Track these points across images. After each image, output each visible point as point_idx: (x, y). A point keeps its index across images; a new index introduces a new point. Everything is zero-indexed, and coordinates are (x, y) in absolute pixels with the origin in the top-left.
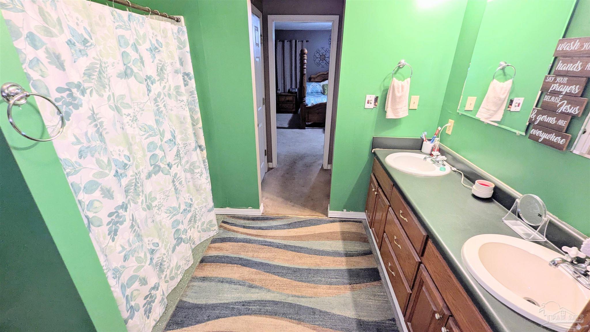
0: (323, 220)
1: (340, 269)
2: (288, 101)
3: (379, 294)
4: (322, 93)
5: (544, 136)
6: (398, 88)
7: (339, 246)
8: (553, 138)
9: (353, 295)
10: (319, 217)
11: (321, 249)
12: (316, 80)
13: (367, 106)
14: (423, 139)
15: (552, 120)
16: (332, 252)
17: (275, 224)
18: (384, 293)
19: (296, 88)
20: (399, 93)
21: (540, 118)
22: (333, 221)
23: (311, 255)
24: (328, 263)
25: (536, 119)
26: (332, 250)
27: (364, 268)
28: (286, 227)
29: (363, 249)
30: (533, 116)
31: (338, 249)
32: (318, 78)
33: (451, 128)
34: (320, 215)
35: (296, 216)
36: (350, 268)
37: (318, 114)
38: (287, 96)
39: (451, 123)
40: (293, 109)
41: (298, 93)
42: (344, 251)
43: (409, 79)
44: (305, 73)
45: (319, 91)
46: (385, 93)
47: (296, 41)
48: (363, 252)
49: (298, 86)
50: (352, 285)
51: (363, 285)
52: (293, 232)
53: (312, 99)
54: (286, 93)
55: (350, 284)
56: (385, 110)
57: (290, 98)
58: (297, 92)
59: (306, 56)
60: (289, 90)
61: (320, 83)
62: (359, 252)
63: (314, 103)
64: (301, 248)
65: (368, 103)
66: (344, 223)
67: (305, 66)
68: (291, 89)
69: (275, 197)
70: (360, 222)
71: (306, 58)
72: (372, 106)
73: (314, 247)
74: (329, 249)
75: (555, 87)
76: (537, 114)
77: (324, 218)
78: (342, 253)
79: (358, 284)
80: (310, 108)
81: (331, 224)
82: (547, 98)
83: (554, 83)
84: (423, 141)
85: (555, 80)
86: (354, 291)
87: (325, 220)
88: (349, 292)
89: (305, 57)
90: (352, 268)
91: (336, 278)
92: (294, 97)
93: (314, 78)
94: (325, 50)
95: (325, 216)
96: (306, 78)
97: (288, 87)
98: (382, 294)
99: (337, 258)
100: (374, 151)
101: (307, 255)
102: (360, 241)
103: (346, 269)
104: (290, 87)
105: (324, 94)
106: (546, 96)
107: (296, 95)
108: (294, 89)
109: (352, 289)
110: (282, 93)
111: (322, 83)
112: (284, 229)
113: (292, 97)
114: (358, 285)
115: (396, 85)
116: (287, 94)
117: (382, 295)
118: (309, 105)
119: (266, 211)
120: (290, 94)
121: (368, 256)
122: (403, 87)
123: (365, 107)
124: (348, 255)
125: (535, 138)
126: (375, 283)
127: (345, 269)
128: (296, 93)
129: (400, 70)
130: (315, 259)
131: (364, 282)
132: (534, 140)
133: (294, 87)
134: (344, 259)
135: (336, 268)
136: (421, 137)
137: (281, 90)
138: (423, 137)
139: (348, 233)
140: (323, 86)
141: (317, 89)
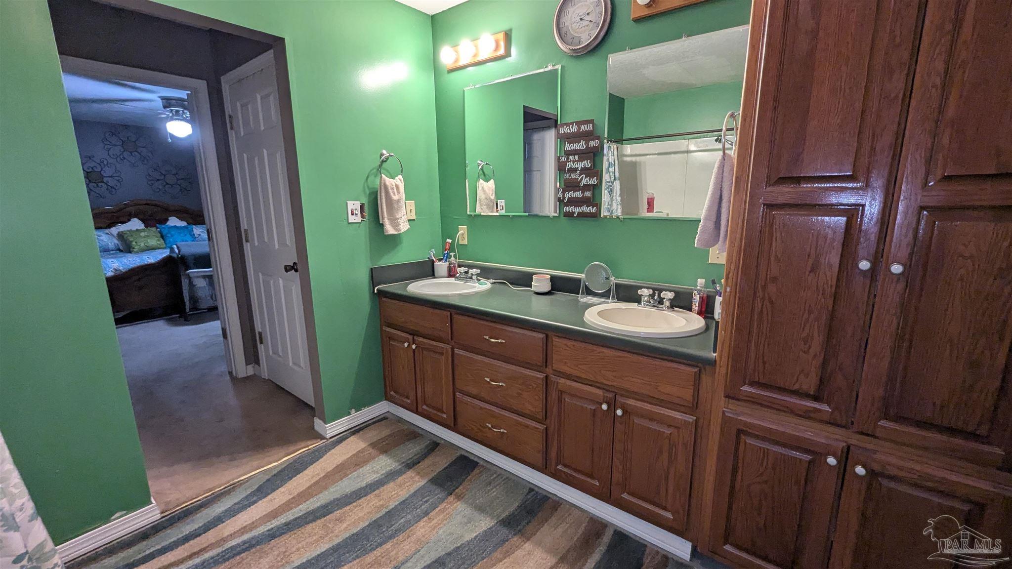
0: (321, 448)
1: (418, 487)
3: (492, 478)
4: (120, 249)
5: (577, 210)
6: (393, 189)
7: (384, 464)
8: (585, 209)
9: (467, 502)
10: (310, 447)
11: (363, 484)
13: (352, 219)
14: (433, 260)
15: (578, 194)
16: (383, 476)
17: (223, 509)
18: (495, 473)
20: (395, 195)
21: (568, 195)
22: (340, 439)
23: (354, 504)
24: (394, 493)
25: (564, 198)
26: (382, 474)
27: (448, 464)
28: (255, 499)
29: (423, 446)
30: (560, 195)
31: (389, 469)
33: (466, 236)
34: (309, 443)
35: (258, 471)
36: (430, 477)
39: (463, 230)
42: (399, 465)
43: (400, 176)
45: (111, 246)
46: (373, 197)
48: (426, 450)
50: (454, 493)
51: (466, 483)
52: (280, 496)
55: (451, 494)
56: (381, 222)
61: (107, 230)
62: (422, 452)
64: (325, 506)
65: (352, 214)
66: (361, 432)
69: (165, 469)
70: (385, 418)
72: (358, 219)
73: (348, 490)
74: (375, 476)
75: (570, 165)
76: (564, 192)
77: (319, 443)
78: (400, 469)
79: (459, 486)
81: (341, 444)
82: (567, 176)
83: (569, 162)
84: (433, 262)
85: (568, 159)
86: (463, 498)
87: (325, 446)
88: (458, 503)
90: (433, 475)
91: (426, 502)
94: (99, 162)
95: (319, 440)
98: (495, 475)
99: (400, 478)
100: (377, 290)
101: (348, 508)
102: (409, 440)
103: (427, 482)
105: (129, 252)
106: (565, 175)
109: (459, 498)
111: (115, 230)
112: (255, 502)
114: (460, 488)
115: (387, 183)
117: (495, 478)
119: (167, 503)
121: (437, 449)
122: (397, 186)
123: (350, 221)
124: (410, 465)
125: (569, 215)
126: (476, 471)
127: (425, 482)
129: (384, 165)
130: (368, 504)
131: (464, 480)
132: (569, 217)
134: (410, 473)
135: (412, 491)
136: (429, 258)
138: (431, 257)
139: (381, 441)
140: (121, 236)
141: (104, 244)
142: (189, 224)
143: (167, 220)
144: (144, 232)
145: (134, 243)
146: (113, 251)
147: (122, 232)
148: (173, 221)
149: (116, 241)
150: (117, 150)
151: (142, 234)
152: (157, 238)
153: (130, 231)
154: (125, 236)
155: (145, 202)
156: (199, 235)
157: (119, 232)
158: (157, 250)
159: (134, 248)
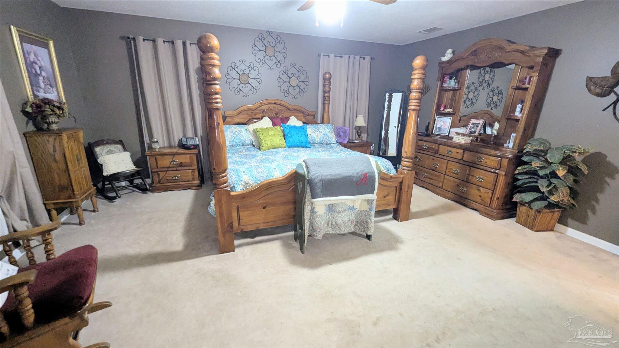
2: (181, 165)
4: (253, 145)
12: (237, 120)
19: (196, 135)
32: (241, 116)
37: (264, 208)
38: (174, 154)
40: (193, 180)
41: (201, 146)
44: (219, 105)
47: (184, 44)
49: (200, 132)
53: (242, 169)
54: (175, 147)
57: (185, 159)
58: (198, 145)
59: (216, 57)
60: (180, 141)
61: (246, 127)
63: (250, 182)
67: (218, 87)
68: (184, 139)
71: (217, 62)
80: (243, 196)
89: (212, 58)
92: (194, 157)
93: (232, 117)
96: (218, 117)
97: (177, 135)
104: (181, 135)
105: (259, 149)
107: (196, 151)
108: (191, 138)
110: (164, 147)
111: (251, 127)
113: (189, 156)
116: (174, 151)
118: (239, 189)
120: (182, 151)
128: (196, 147)
133: (190, 134)
137: (161, 142)
140: (255, 132)
141: (242, 139)
142: (304, 123)
143: (287, 119)
144: (272, 130)
145: (263, 141)
146: (248, 145)
147: (256, 129)
148: (294, 122)
149: (252, 138)
150: (260, 55)
151: (270, 133)
152: (280, 138)
153: (261, 129)
154: (258, 133)
155: (274, 102)
156: (311, 135)
157: (254, 129)
158: (279, 149)
159: (262, 146)
